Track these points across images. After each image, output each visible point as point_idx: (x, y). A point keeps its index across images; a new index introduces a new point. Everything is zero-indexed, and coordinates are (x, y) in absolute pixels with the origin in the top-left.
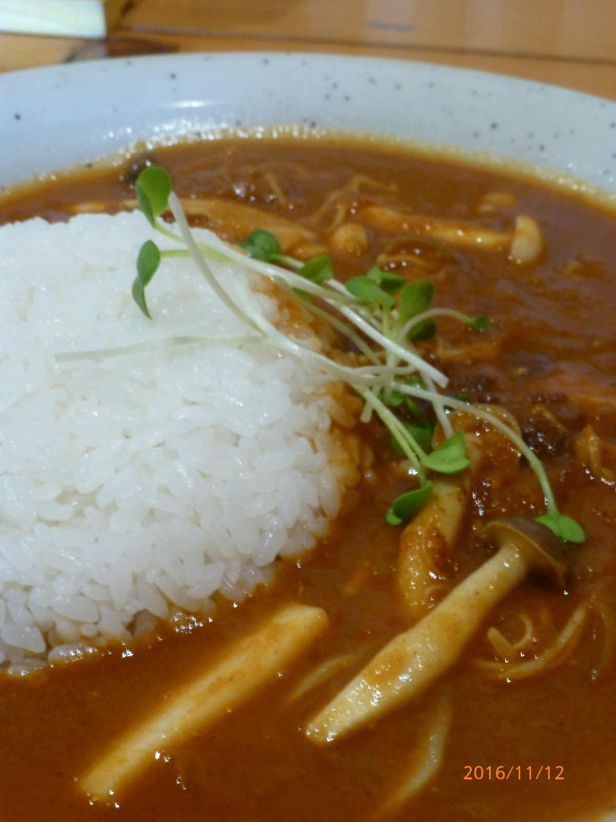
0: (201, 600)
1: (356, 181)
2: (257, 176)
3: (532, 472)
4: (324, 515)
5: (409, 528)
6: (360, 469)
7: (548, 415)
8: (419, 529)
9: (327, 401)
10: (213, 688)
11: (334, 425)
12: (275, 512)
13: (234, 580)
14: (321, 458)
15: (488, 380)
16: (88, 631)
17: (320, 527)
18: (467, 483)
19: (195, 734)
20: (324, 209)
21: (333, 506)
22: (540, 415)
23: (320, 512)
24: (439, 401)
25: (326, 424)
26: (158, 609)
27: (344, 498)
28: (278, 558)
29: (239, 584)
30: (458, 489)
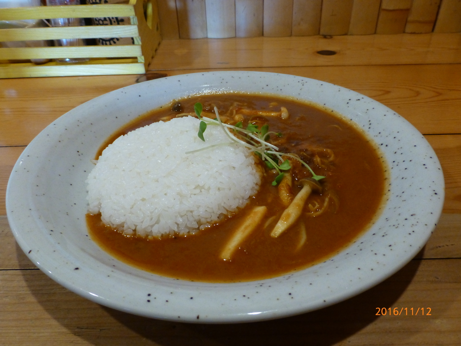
0: (235, 209)
1: (236, 104)
2: (210, 105)
3: (306, 167)
4: (258, 185)
5: (280, 185)
6: (263, 173)
7: (305, 154)
8: (283, 184)
9: (252, 157)
10: (246, 228)
11: (255, 163)
12: (247, 185)
13: (241, 203)
14: (254, 171)
15: (286, 148)
16: (209, 220)
17: (257, 188)
18: (291, 172)
19: (245, 240)
20: (229, 111)
21: (260, 182)
22: (303, 154)
23: (257, 184)
24: (277, 154)
25: (253, 163)
26: (225, 212)
27: (261, 180)
28: (249, 197)
29: (242, 204)
30: (289, 174)
